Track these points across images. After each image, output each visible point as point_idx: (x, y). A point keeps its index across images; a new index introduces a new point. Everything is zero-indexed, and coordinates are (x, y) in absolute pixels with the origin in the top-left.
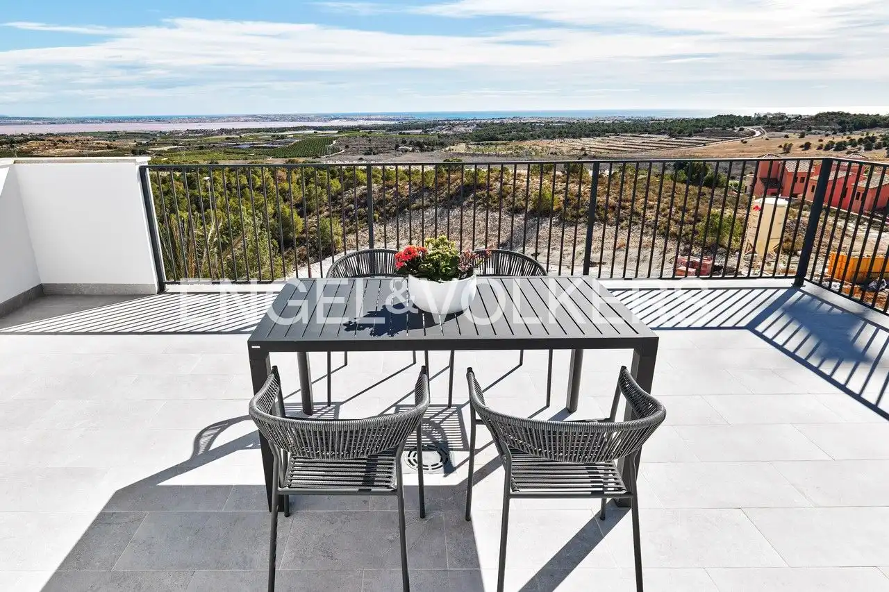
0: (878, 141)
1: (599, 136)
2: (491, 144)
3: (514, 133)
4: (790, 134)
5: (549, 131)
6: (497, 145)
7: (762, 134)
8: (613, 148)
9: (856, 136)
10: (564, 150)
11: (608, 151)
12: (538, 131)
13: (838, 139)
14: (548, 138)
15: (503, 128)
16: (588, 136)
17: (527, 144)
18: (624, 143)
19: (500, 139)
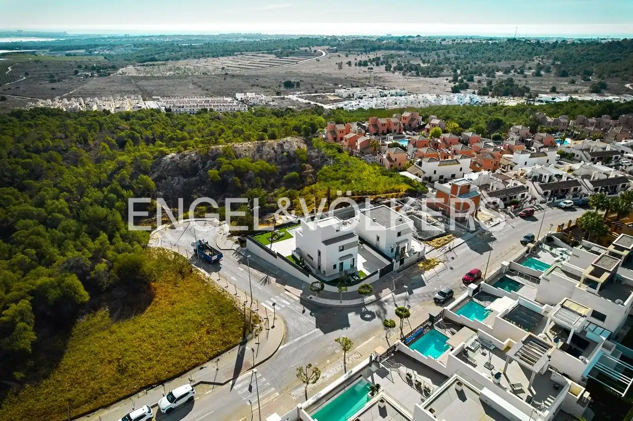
0: (382, 59)
1: (230, 55)
2: (154, 65)
3: (167, 54)
4: (341, 55)
5: (193, 51)
6: (158, 65)
7: (327, 54)
8: (242, 66)
9: (372, 56)
10: (210, 68)
11: (240, 69)
12: (185, 52)
13: (364, 58)
14: (195, 58)
15: (157, 49)
16: (223, 56)
17: (181, 63)
18: (249, 62)
19: (159, 60)
